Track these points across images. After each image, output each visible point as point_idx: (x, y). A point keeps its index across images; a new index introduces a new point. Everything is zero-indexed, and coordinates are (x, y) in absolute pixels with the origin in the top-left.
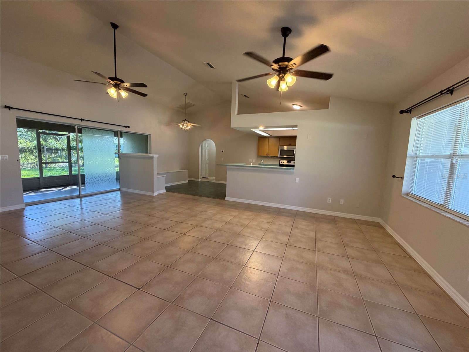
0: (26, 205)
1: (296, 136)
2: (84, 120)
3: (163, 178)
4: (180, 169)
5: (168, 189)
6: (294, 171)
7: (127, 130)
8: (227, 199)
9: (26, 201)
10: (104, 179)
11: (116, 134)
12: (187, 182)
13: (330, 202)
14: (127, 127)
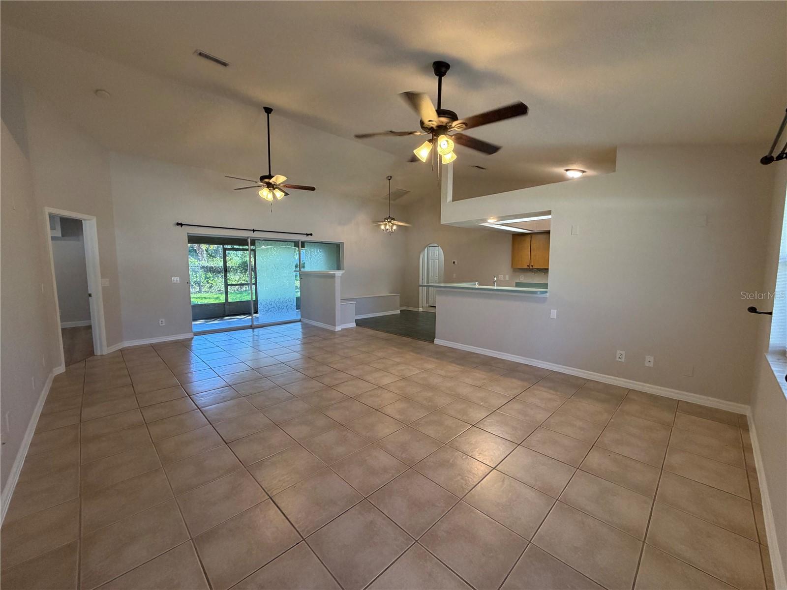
0: (194, 334)
1: (550, 230)
2: (256, 230)
3: (351, 307)
4: (389, 293)
5: (359, 323)
6: (548, 296)
7: (309, 238)
8: (437, 341)
9: (195, 330)
10: (281, 305)
11: (296, 244)
12: (400, 312)
13: (623, 360)
14: (309, 235)
